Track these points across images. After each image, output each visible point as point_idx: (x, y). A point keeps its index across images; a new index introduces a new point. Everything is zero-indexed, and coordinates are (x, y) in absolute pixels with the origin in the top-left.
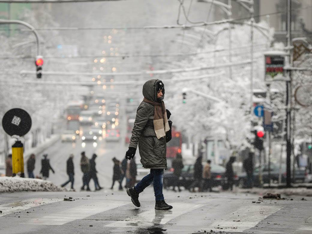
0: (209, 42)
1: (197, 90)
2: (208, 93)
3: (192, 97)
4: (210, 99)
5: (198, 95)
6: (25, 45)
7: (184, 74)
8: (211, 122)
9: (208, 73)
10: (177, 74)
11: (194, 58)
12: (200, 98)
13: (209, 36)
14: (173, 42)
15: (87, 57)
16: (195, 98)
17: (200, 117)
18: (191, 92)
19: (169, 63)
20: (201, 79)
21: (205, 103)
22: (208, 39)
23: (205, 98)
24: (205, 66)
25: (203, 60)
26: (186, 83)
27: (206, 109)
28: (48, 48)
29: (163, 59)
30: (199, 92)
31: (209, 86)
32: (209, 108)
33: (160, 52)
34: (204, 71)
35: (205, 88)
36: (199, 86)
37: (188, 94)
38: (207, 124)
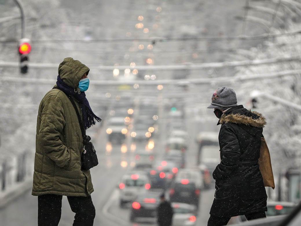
0: (294, 20)
1: (275, 94)
2: (292, 100)
3: (267, 106)
4: (295, 109)
5: (275, 103)
6: (8, 21)
7: (254, 69)
8: (294, 144)
9: (292, 68)
10: (242, 69)
11: (270, 44)
12: (279, 107)
13: (294, 11)
14: (239, 18)
15: (105, 41)
16: (272, 107)
17: (280, 137)
18: (264, 98)
19: (231, 51)
20: (280, 76)
21: (287, 116)
22: (293, 14)
23: (288, 108)
24: (287, 56)
25: (284, 48)
26: (258, 84)
27: (289, 125)
28: (43, 26)
29: (224, 45)
30: (277, 98)
31: (293, 88)
32: (293, 123)
33: (221, 34)
34: (286, 66)
35: (288, 91)
36: (279, 88)
37: (260, 100)
38: (290, 147)
